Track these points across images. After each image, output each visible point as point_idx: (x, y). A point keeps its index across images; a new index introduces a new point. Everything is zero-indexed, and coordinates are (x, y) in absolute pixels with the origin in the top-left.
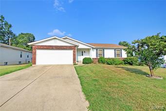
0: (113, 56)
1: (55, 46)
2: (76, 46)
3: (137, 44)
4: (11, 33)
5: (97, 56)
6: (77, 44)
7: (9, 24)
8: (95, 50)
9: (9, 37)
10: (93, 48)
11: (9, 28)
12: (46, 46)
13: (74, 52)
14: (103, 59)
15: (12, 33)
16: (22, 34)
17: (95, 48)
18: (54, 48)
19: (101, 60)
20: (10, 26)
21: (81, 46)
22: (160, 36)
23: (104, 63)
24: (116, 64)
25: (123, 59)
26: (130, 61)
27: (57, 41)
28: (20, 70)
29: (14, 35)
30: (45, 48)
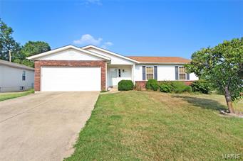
2: (106, 61)
4: (11, 42)
5: (144, 78)
6: (107, 57)
7: (8, 26)
8: (141, 68)
9: (9, 48)
10: (137, 64)
11: (8, 34)
12: (56, 61)
13: (103, 71)
14: (153, 83)
15: (14, 41)
16: (30, 43)
17: (140, 64)
18: (69, 64)
20: (11, 31)
21: (115, 61)
23: (155, 90)
24: (177, 92)
25: (190, 83)
28: (9, 99)
29: (18, 45)
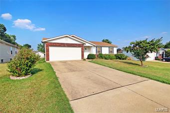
0: (107, 53)
1: (67, 44)
3: (133, 45)
5: (97, 53)
8: (95, 48)
10: (94, 46)
12: (58, 43)
19: (101, 56)
22: (148, 41)
23: (103, 58)
25: (114, 55)
26: (120, 56)
27: (69, 39)
30: (58, 45)
